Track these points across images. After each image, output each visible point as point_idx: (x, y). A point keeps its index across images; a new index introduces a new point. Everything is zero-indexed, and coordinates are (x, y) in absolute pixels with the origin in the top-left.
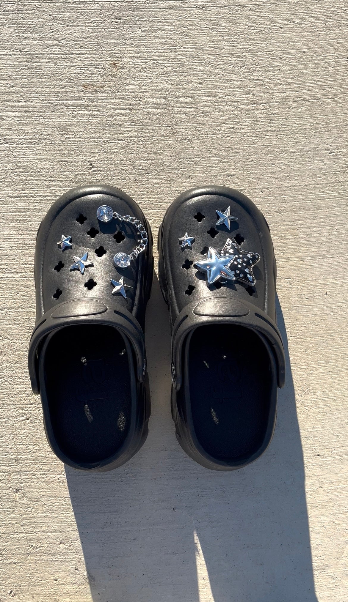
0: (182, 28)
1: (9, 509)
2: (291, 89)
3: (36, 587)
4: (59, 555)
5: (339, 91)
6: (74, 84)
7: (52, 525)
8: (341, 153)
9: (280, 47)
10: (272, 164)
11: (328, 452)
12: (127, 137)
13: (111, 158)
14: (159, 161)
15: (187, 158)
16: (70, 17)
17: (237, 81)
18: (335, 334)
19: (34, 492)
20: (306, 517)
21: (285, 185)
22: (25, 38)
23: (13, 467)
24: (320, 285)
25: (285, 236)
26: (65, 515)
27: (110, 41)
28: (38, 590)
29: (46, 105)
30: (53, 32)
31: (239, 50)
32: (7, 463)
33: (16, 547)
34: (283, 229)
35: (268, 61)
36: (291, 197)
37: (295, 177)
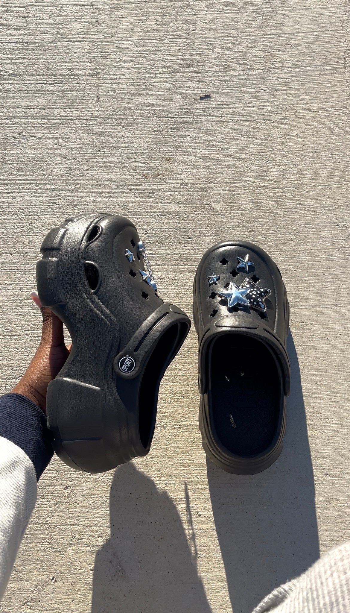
0: (221, 135)
1: (59, 503)
2: (305, 178)
3: (75, 575)
4: (97, 547)
5: (344, 180)
6: (137, 173)
7: (93, 520)
8: (346, 225)
9: (296, 148)
10: (289, 233)
11: (336, 473)
12: (174, 212)
13: (162, 227)
14: (199, 230)
15: (221, 228)
16: (137, 128)
17: (262, 172)
18: (342, 369)
19: (80, 489)
20: (316, 531)
21: (300, 249)
22: (104, 142)
23: (65, 467)
24: (329, 328)
25: (299, 288)
26: (104, 512)
27: (166, 144)
28: (76, 578)
29: (115, 188)
30: (124, 138)
31: (264, 150)
32: (60, 463)
33: (61, 537)
34: (298, 283)
35: (287, 158)
36: (305, 259)
37: (309, 243)
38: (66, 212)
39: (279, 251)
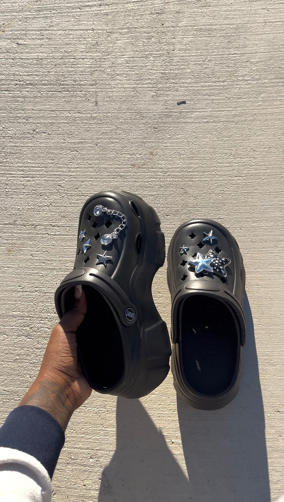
0: (194, 133)
2: (261, 169)
3: (71, 489)
4: (89, 467)
6: (126, 163)
7: (86, 444)
9: (254, 145)
10: (248, 213)
12: (156, 194)
14: (175, 209)
15: (193, 208)
16: (127, 127)
17: (226, 163)
21: (256, 226)
22: (100, 138)
24: (280, 291)
25: (256, 258)
26: (95, 437)
27: (150, 140)
28: (72, 492)
29: (109, 175)
30: (116, 135)
31: (228, 146)
34: (255, 253)
35: (247, 152)
36: (261, 233)
37: (264, 221)
38: (70, 193)
39: (240, 227)
